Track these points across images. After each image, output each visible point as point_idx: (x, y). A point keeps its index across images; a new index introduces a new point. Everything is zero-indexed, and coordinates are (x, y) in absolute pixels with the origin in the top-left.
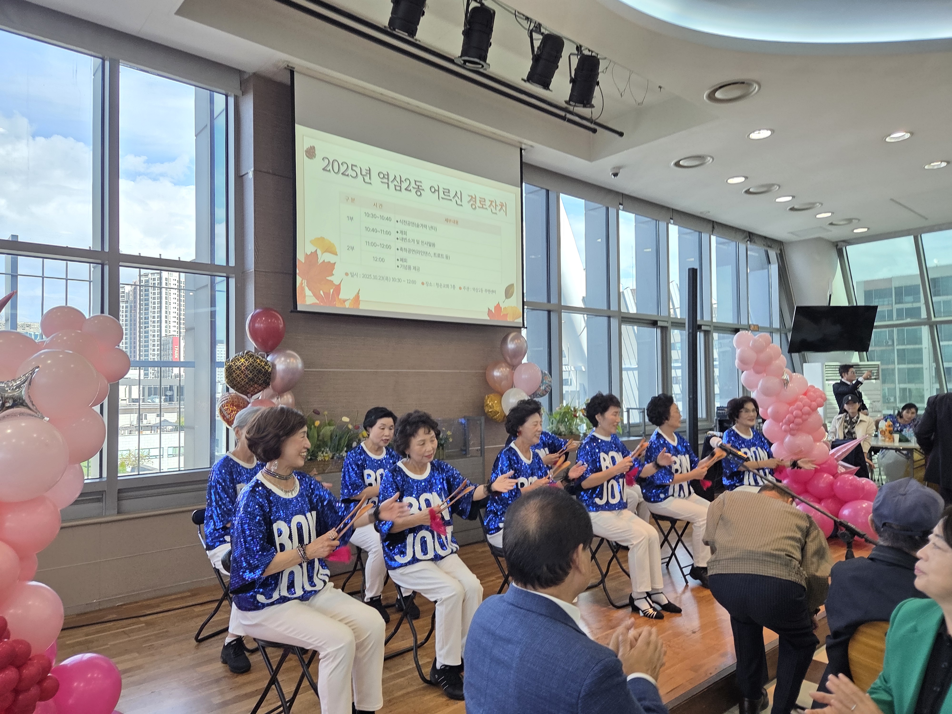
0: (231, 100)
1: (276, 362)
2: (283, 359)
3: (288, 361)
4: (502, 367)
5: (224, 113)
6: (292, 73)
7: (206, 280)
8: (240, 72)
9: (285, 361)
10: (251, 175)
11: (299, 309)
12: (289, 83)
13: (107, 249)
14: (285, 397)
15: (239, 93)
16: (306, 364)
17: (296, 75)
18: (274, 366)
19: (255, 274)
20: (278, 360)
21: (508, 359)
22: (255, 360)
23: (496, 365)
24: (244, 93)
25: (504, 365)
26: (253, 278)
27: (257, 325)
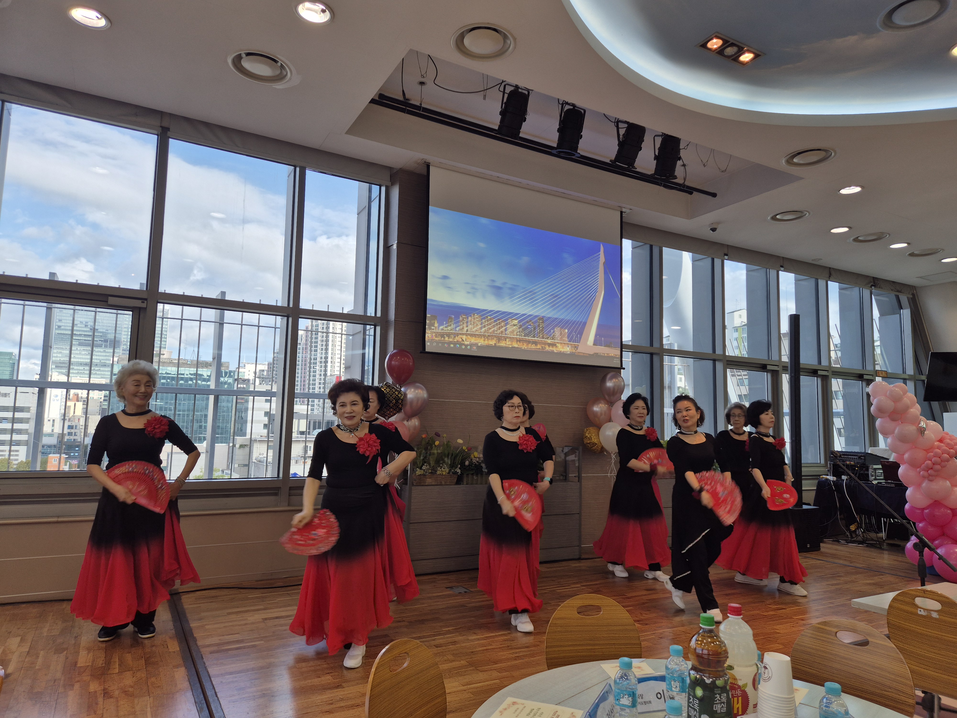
0: (383, 189)
1: (407, 392)
2: (412, 390)
3: (417, 391)
4: (601, 403)
5: (378, 198)
6: (428, 166)
7: (360, 327)
8: (390, 168)
9: (414, 391)
10: (395, 247)
11: (427, 350)
12: (425, 173)
13: (291, 305)
14: (413, 420)
15: (389, 184)
16: (430, 395)
17: (431, 168)
18: (405, 395)
19: (395, 323)
20: (409, 391)
21: (607, 397)
22: (391, 390)
23: (596, 401)
24: (393, 184)
25: (602, 402)
26: (393, 326)
27: (393, 363)
